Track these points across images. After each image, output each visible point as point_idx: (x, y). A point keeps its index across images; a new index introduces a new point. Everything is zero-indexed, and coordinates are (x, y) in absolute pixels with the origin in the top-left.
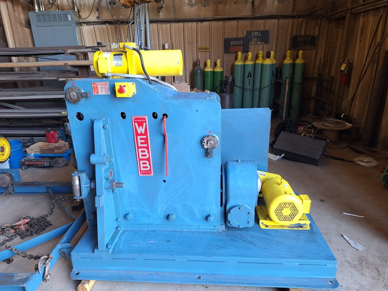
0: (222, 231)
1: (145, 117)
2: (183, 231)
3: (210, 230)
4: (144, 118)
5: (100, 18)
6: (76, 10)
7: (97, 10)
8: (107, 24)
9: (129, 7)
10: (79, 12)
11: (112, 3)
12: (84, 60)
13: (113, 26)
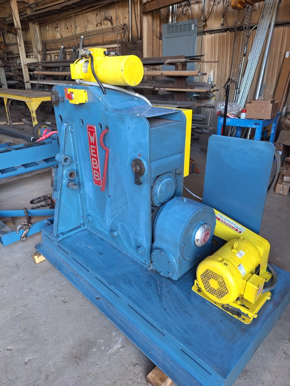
0: (151, 270)
2: (122, 251)
3: (141, 263)
4: (94, 128)
5: (224, 26)
6: (202, 18)
7: (223, 16)
8: (228, 31)
9: (240, 9)
10: (205, 21)
12: (182, 70)
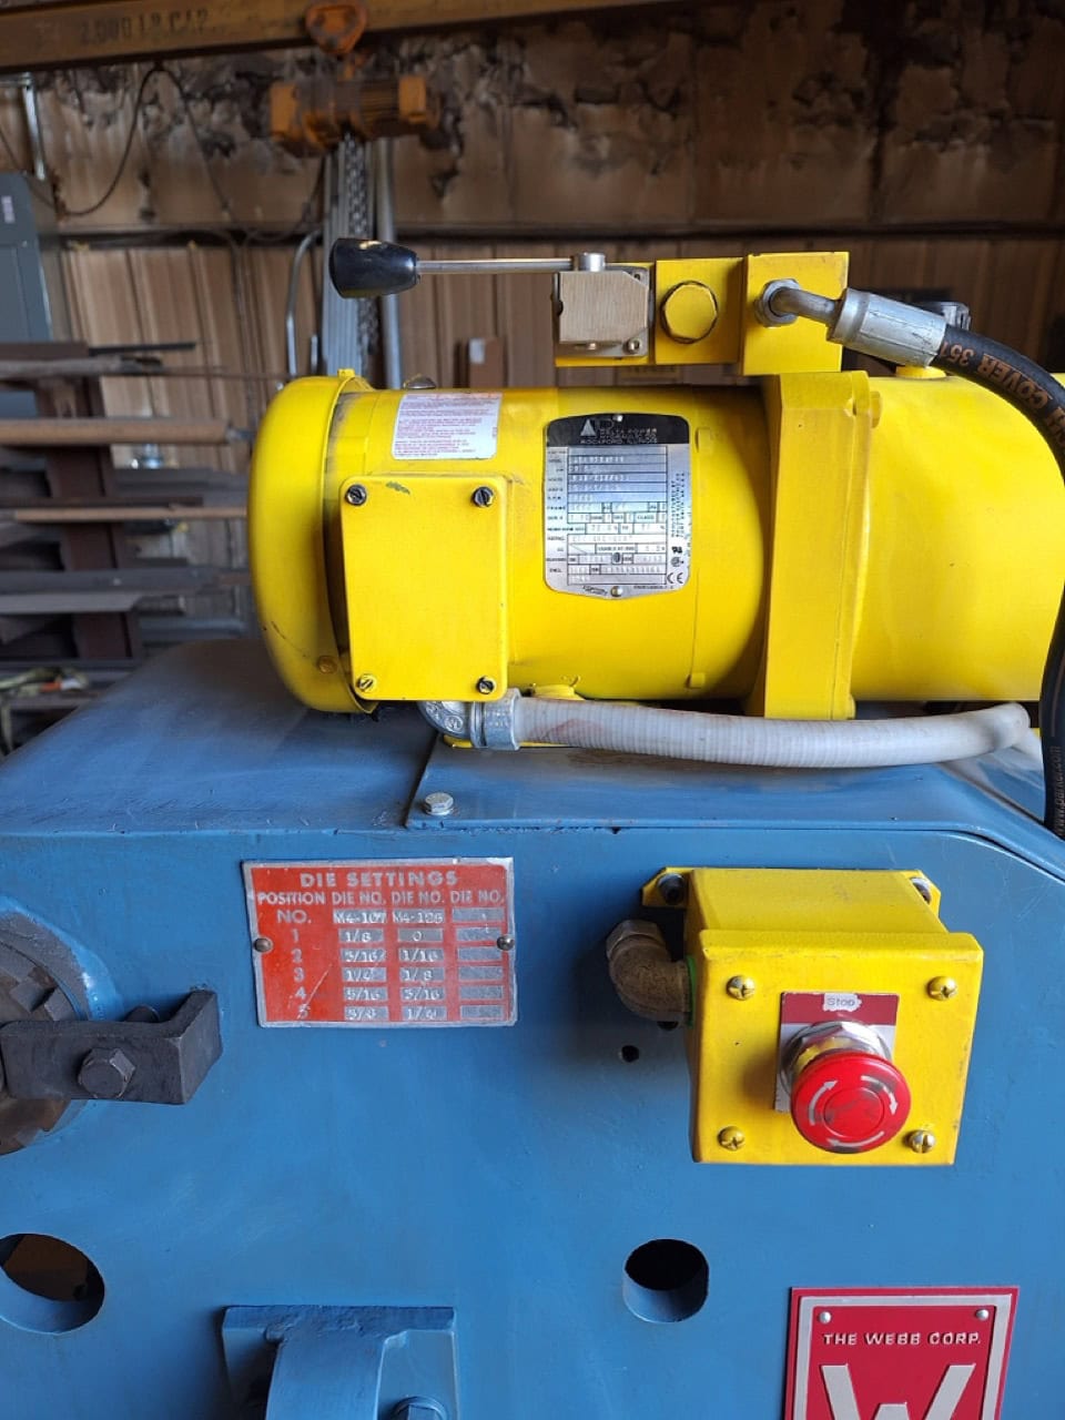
1: (988, 1299)
4: (976, 1310)
5: (157, 218)
6: (41, 174)
7: (145, 179)
8: (192, 245)
9: (313, 153)
10: (55, 188)
11: (218, 145)
12: (80, 414)
13: (220, 256)
